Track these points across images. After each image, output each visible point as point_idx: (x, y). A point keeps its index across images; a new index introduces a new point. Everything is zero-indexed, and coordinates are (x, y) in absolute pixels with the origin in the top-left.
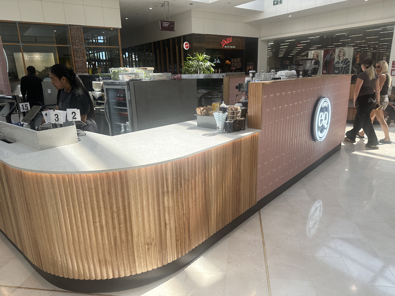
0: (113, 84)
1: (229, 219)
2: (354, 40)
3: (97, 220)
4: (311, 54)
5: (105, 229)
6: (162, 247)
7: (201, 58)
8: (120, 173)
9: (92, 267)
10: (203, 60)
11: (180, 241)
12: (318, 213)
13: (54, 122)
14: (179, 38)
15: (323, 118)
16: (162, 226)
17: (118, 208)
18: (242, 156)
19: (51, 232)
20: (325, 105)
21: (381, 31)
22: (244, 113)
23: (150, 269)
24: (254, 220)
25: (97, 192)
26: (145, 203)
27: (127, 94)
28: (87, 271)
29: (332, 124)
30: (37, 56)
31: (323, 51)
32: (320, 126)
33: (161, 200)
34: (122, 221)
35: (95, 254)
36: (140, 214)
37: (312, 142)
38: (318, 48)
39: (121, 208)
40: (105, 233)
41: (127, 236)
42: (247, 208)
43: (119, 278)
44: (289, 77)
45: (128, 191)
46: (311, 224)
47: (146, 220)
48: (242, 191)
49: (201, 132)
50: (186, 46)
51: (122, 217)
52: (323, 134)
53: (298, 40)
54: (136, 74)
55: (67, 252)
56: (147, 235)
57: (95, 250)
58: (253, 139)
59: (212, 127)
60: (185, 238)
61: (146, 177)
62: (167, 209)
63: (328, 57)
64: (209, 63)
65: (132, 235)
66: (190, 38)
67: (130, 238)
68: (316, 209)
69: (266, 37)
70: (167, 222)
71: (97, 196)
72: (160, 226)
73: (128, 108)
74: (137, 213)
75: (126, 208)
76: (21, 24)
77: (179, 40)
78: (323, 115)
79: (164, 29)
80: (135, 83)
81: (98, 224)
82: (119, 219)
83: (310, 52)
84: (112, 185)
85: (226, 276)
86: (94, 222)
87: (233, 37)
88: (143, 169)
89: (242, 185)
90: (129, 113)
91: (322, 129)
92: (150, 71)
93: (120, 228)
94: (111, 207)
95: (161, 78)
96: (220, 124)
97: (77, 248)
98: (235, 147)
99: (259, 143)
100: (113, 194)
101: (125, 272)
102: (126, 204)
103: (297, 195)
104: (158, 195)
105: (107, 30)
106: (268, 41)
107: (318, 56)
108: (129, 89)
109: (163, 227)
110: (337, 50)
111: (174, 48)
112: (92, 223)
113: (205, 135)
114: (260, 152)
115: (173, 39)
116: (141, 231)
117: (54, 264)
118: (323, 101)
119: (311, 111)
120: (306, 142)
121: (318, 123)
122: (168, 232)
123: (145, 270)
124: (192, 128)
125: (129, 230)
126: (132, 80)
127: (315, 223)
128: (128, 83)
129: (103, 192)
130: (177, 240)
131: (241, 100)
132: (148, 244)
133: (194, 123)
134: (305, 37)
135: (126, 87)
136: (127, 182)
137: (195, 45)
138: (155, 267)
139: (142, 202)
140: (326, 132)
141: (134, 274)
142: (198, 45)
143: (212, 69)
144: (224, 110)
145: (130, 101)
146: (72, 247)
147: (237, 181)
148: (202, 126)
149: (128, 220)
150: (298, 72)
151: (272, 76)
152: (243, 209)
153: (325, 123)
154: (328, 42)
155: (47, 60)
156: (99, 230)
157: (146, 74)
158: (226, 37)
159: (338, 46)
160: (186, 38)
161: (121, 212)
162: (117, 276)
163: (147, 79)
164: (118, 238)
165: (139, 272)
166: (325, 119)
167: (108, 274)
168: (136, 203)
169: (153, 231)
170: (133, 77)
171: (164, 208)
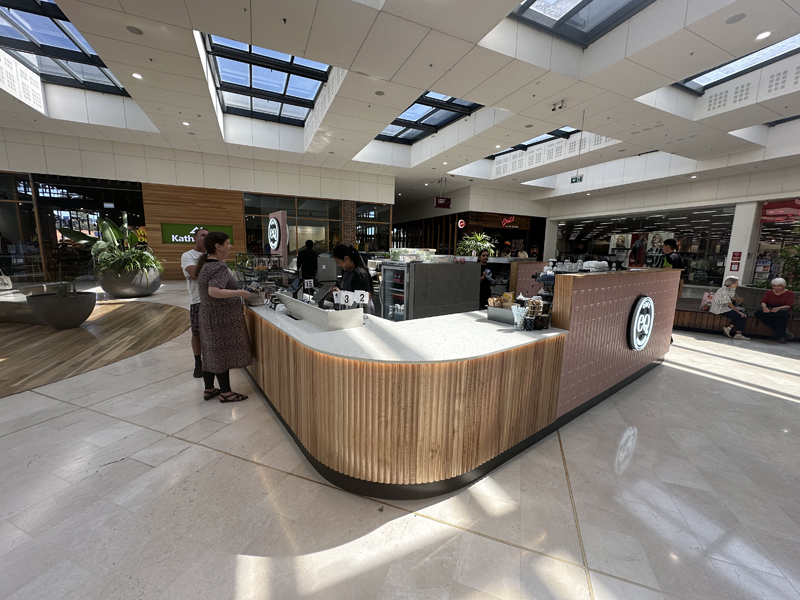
0: (392, 265)
1: (523, 436)
2: (673, 223)
3: (383, 414)
4: (615, 239)
5: (389, 426)
6: (447, 458)
7: (479, 238)
8: (413, 366)
9: (370, 466)
10: (483, 240)
11: (467, 455)
12: (630, 444)
13: (343, 303)
14: (454, 216)
15: (644, 321)
16: (449, 432)
17: (406, 404)
18: (545, 360)
19: (334, 419)
20: (647, 305)
21: (714, 214)
22: (547, 309)
23: (431, 481)
24: (551, 441)
25: (387, 384)
26: (434, 403)
27: (406, 275)
28: (364, 469)
29: (656, 329)
30: (309, 230)
31: (630, 236)
32: (639, 331)
33: (451, 402)
34: (408, 420)
35: (376, 453)
36: (427, 415)
37: (627, 350)
38: (623, 232)
39: (409, 405)
40: (389, 430)
41: (411, 437)
42: (545, 425)
43: (397, 484)
44: (601, 269)
45: (418, 387)
46: (621, 455)
47: (433, 423)
48: (540, 402)
49: (494, 328)
50: (461, 224)
51: (409, 416)
52: (643, 341)
53: (597, 221)
54: (417, 256)
55: (347, 444)
56: (433, 440)
57: (376, 447)
58: (558, 342)
59: (508, 322)
60: (473, 452)
61: (439, 373)
62: (456, 413)
63: (637, 243)
64: (488, 244)
65: (417, 437)
66: (466, 216)
67: (414, 440)
68: (629, 437)
69: (555, 217)
70: (456, 429)
71: (386, 388)
72: (448, 433)
73: (405, 291)
74: (425, 413)
75: (415, 406)
76: (299, 198)
77: (455, 217)
78: (644, 318)
79: (439, 205)
80: (416, 265)
81: (383, 419)
82: (405, 418)
83: (612, 237)
84: (403, 378)
85: (519, 507)
86: (379, 416)
87: (516, 216)
88: (437, 365)
89: (541, 396)
90: (405, 296)
91: (641, 335)
92: (432, 253)
93: (405, 427)
94: (399, 403)
95: (442, 261)
96: (518, 320)
97: (358, 441)
98: (538, 348)
99: (565, 346)
100: (403, 389)
101: (403, 480)
102: (415, 401)
103: (605, 415)
104: (449, 395)
105: (380, 205)
106: (559, 222)
107: (623, 242)
108: (408, 271)
109: (450, 434)
110: (651, 236)
111: (447, 226)
112: (377, 417)
113: (500, 330)
114: (565, 359)
115: (447, 216)
116: (427, 434)
117: (330, 455)
118: (645, 299)
119: (628, 311)
120: (619, 350)
121: (636, 328)
122: (455, 440)
123: (425, 482)
124: (482, 320)
125: (414, 431)
126: (413, 262)
127: (626, 457)
128: (408, 265)
129: (393, 384)
130: (464, 452)
131: (539, 292)
132: (432, 451)
133: (484, 314)
134: (607, 219)
135: (405, 269)
136: (418, 377)
137: (471, 223)
138: (437, 480)
139: (431, 402)
140: (646, 339)
141: (413, 483)
142: (475, 223)
143: (492, 251)
144: (522, 304)
145: (408, 284)
146: (352, 439)
147: (536, 389)
148: (492, 319)
149: (414, 419)
150: (610, 263)
151: (579, 268)
152: (541, 425)
153: (645, 328)
154: (638, 225)
155: (317, 234)
156: (383, 426)
157: (427, 256)
158: (508, 216)
159: (651, 230)
160: (463, 215)
161: (409, 409)
162: (394, 482)
163: (428, 262)
164: (402, 439)
165: (419, 482)
166: (646, 323)
167: (385, 477)
168: (425, 403)
169: (439, 436)
170: (414, 258)
171: (454, 412)
